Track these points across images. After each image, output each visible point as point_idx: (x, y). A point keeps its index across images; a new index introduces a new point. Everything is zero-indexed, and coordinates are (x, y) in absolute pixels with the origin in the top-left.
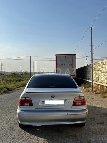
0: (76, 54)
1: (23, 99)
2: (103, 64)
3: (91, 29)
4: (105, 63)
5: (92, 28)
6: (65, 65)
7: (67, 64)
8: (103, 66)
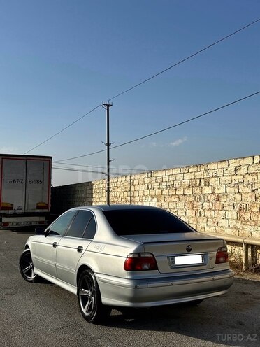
0: (51, 158)
1: (136, 256)
2: (131, 184)
3: (106, 108)
4: (136, 182)
5: (108, 106)
6: (24, 181)
7: (28, 178)
8: (132, 187)
